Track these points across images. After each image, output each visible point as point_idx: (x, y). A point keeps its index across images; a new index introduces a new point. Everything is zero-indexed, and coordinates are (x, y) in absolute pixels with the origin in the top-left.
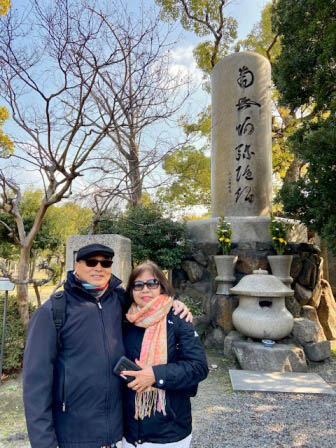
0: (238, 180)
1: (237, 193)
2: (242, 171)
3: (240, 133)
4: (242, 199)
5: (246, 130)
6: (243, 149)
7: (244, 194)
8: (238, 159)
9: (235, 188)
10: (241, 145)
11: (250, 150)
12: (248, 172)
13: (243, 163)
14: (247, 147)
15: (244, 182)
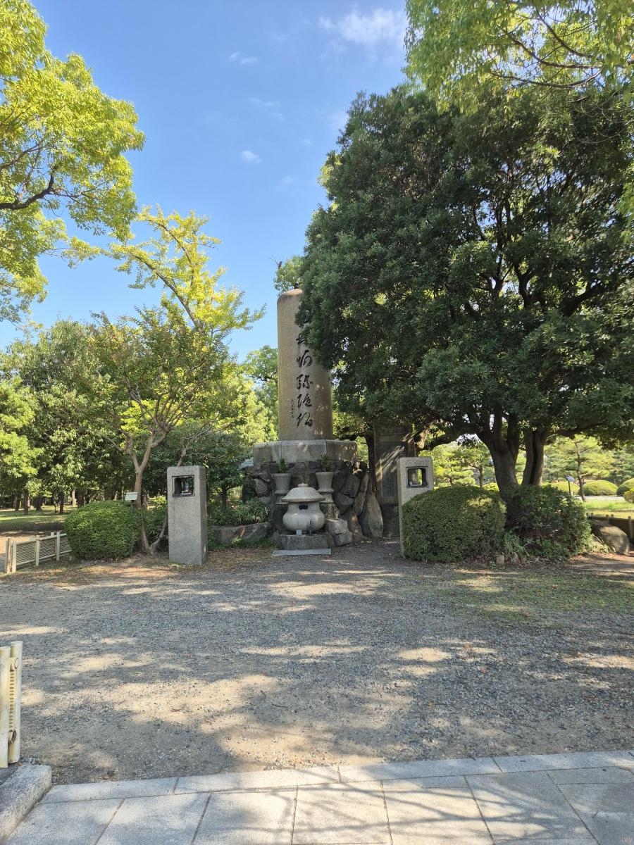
0: (299, 406)
1: (299, 418)
2: (302, 399)
3: (300, 366)
4: (303, 423)
5: (305, 362)
6: (303, 379)
7: (305, 419)
8: (299, 388)
9: (297, 414)
10: (302, 375)
11: (309, 380)
12: (307, 399)
13: (303, 391)
14: (307, 377)
15: (304, 409)
